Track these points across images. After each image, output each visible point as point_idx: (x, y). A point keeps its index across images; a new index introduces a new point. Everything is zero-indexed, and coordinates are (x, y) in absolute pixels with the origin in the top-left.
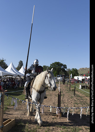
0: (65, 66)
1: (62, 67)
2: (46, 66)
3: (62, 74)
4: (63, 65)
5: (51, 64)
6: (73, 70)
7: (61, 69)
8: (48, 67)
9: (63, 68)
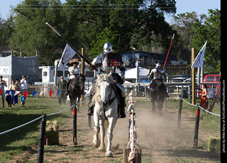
1: (148, 3)
3: (145, 48)
6: (213, 19)
9: (152, 10)
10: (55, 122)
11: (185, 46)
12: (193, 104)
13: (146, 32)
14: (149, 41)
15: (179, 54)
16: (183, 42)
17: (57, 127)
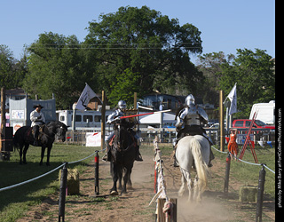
0: (191, 38)
1: (172, 42)
2: (61, 40)
3: (168, 91)
4: (178, 29)
5: (93, 25)
6: (241, 60)
7: (161, 54)
8: (73, 40)
9: (176, 49)
10: (75, 170)
11: (212, 89)
12: (221, 151)
13: (170, 74)
14: (173, 83)
15: (205, 96)
16: (209, 84)
17: (78, 176)
